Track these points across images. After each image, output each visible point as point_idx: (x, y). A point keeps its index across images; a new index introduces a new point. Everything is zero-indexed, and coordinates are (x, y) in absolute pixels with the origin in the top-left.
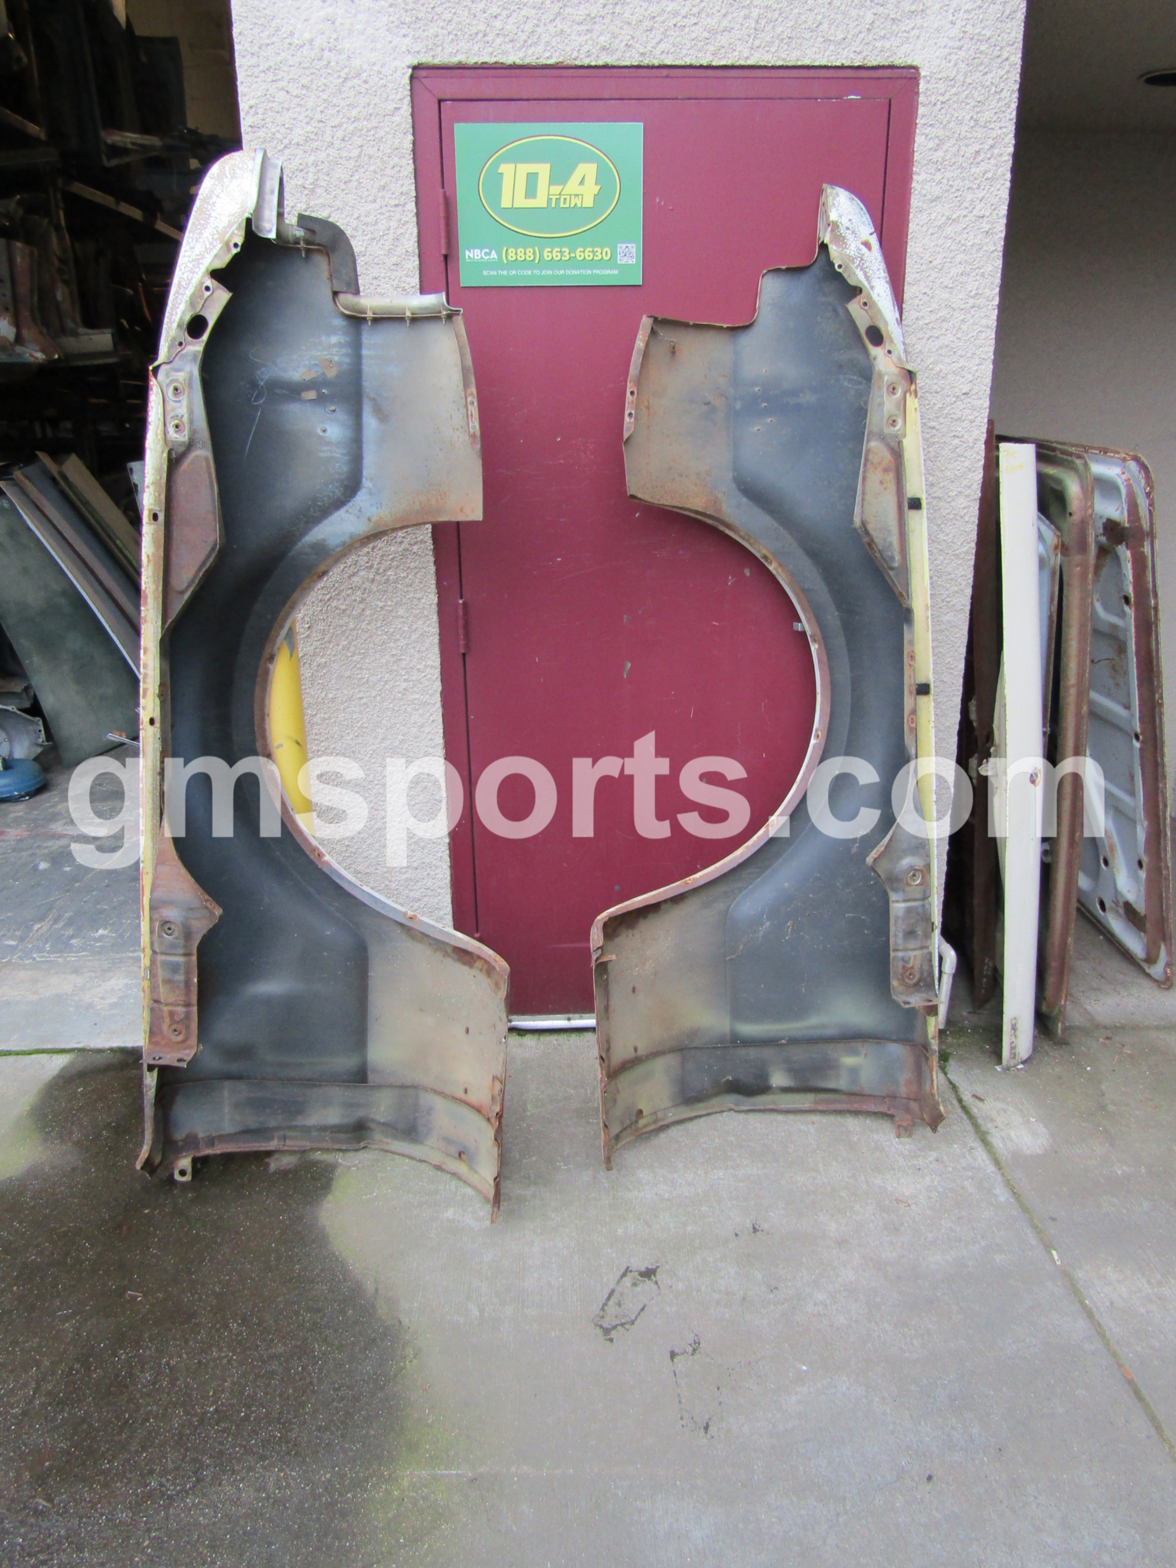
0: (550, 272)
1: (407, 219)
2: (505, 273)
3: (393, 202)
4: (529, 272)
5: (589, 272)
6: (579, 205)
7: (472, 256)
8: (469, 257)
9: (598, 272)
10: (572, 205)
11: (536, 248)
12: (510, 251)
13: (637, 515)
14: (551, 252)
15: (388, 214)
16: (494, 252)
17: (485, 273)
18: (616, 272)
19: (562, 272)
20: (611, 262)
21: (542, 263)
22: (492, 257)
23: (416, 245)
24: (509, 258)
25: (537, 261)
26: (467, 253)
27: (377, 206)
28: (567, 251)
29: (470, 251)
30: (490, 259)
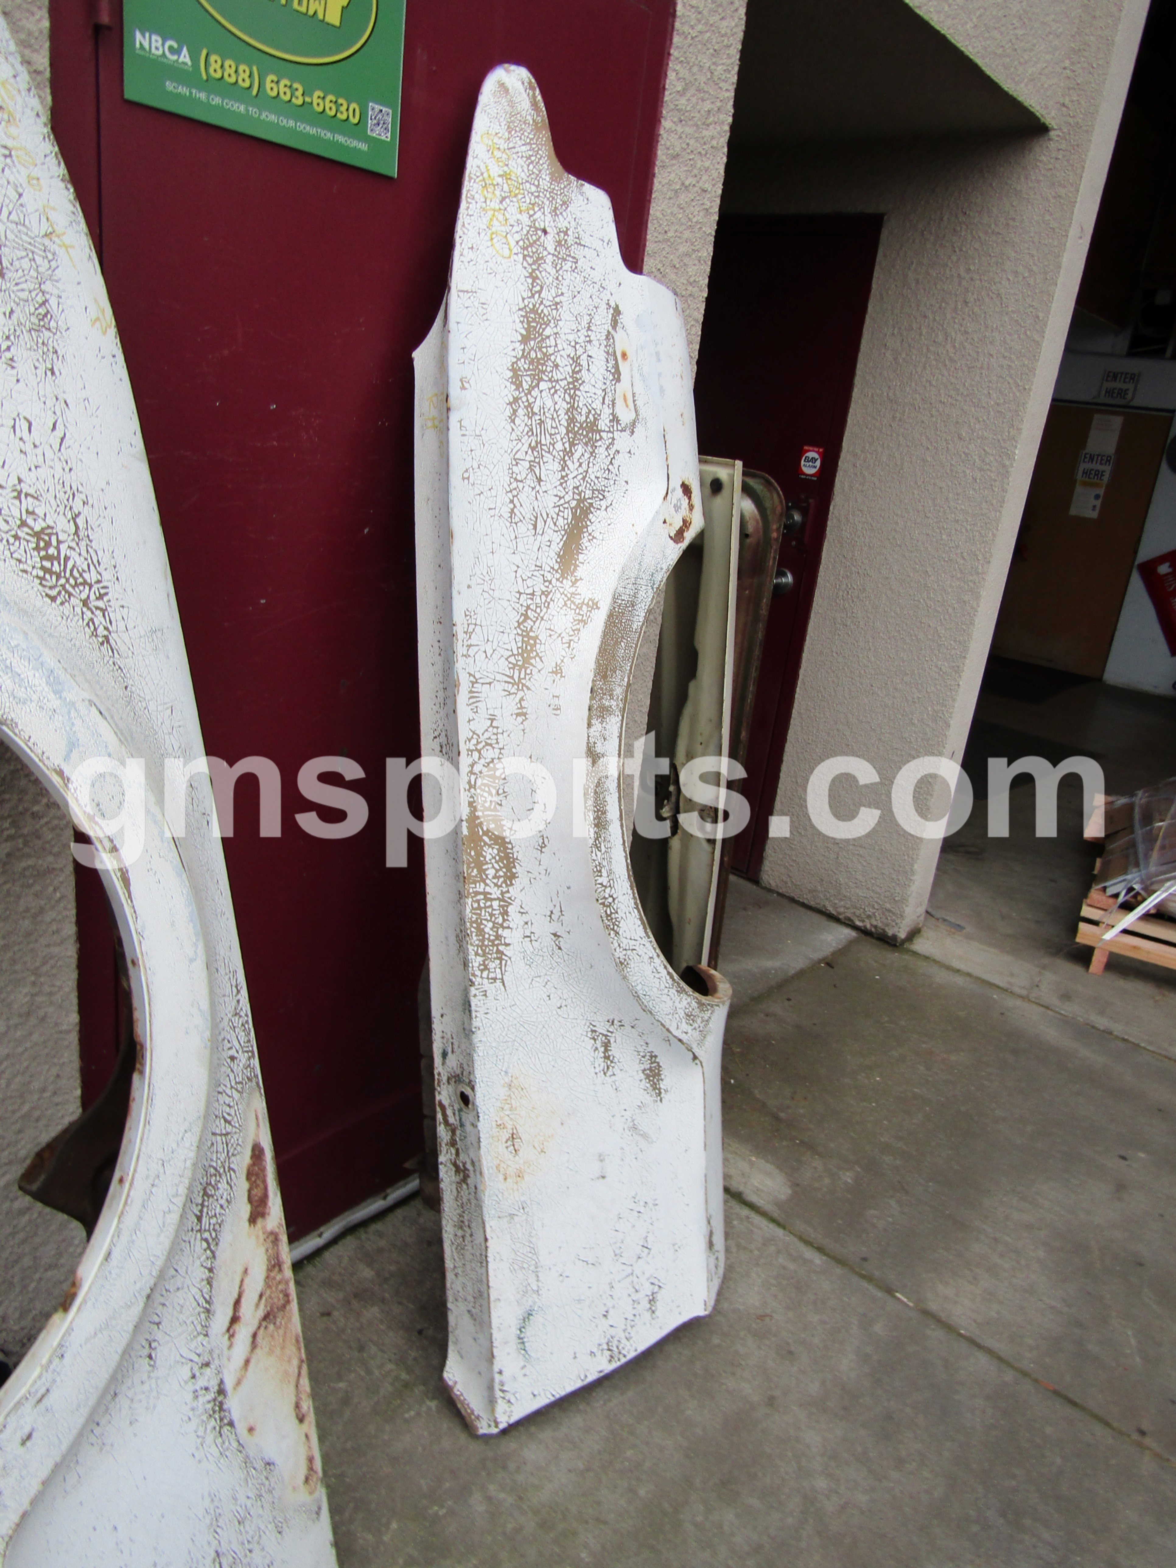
0: (273, 118)
2: (203, 96)
4: (242, 108)
5: (329, 136)
6: (321, 17)
7: (146, 45)
9: (340, 138)
10: (311, 12)
11: (255, 69)
12: (213, 58)
13: (366, 531)
14: (277, 82)
16: (185, 51)
17: (169, 86)
18: (363, 147)
19: (291, 123)
20: (358, 129)
21: (260, 98)
24: (211, 70)
25: (255, 92)
26: (138, 36)
28: (300, 91)
29: (144, 37)
30: (177, 61)
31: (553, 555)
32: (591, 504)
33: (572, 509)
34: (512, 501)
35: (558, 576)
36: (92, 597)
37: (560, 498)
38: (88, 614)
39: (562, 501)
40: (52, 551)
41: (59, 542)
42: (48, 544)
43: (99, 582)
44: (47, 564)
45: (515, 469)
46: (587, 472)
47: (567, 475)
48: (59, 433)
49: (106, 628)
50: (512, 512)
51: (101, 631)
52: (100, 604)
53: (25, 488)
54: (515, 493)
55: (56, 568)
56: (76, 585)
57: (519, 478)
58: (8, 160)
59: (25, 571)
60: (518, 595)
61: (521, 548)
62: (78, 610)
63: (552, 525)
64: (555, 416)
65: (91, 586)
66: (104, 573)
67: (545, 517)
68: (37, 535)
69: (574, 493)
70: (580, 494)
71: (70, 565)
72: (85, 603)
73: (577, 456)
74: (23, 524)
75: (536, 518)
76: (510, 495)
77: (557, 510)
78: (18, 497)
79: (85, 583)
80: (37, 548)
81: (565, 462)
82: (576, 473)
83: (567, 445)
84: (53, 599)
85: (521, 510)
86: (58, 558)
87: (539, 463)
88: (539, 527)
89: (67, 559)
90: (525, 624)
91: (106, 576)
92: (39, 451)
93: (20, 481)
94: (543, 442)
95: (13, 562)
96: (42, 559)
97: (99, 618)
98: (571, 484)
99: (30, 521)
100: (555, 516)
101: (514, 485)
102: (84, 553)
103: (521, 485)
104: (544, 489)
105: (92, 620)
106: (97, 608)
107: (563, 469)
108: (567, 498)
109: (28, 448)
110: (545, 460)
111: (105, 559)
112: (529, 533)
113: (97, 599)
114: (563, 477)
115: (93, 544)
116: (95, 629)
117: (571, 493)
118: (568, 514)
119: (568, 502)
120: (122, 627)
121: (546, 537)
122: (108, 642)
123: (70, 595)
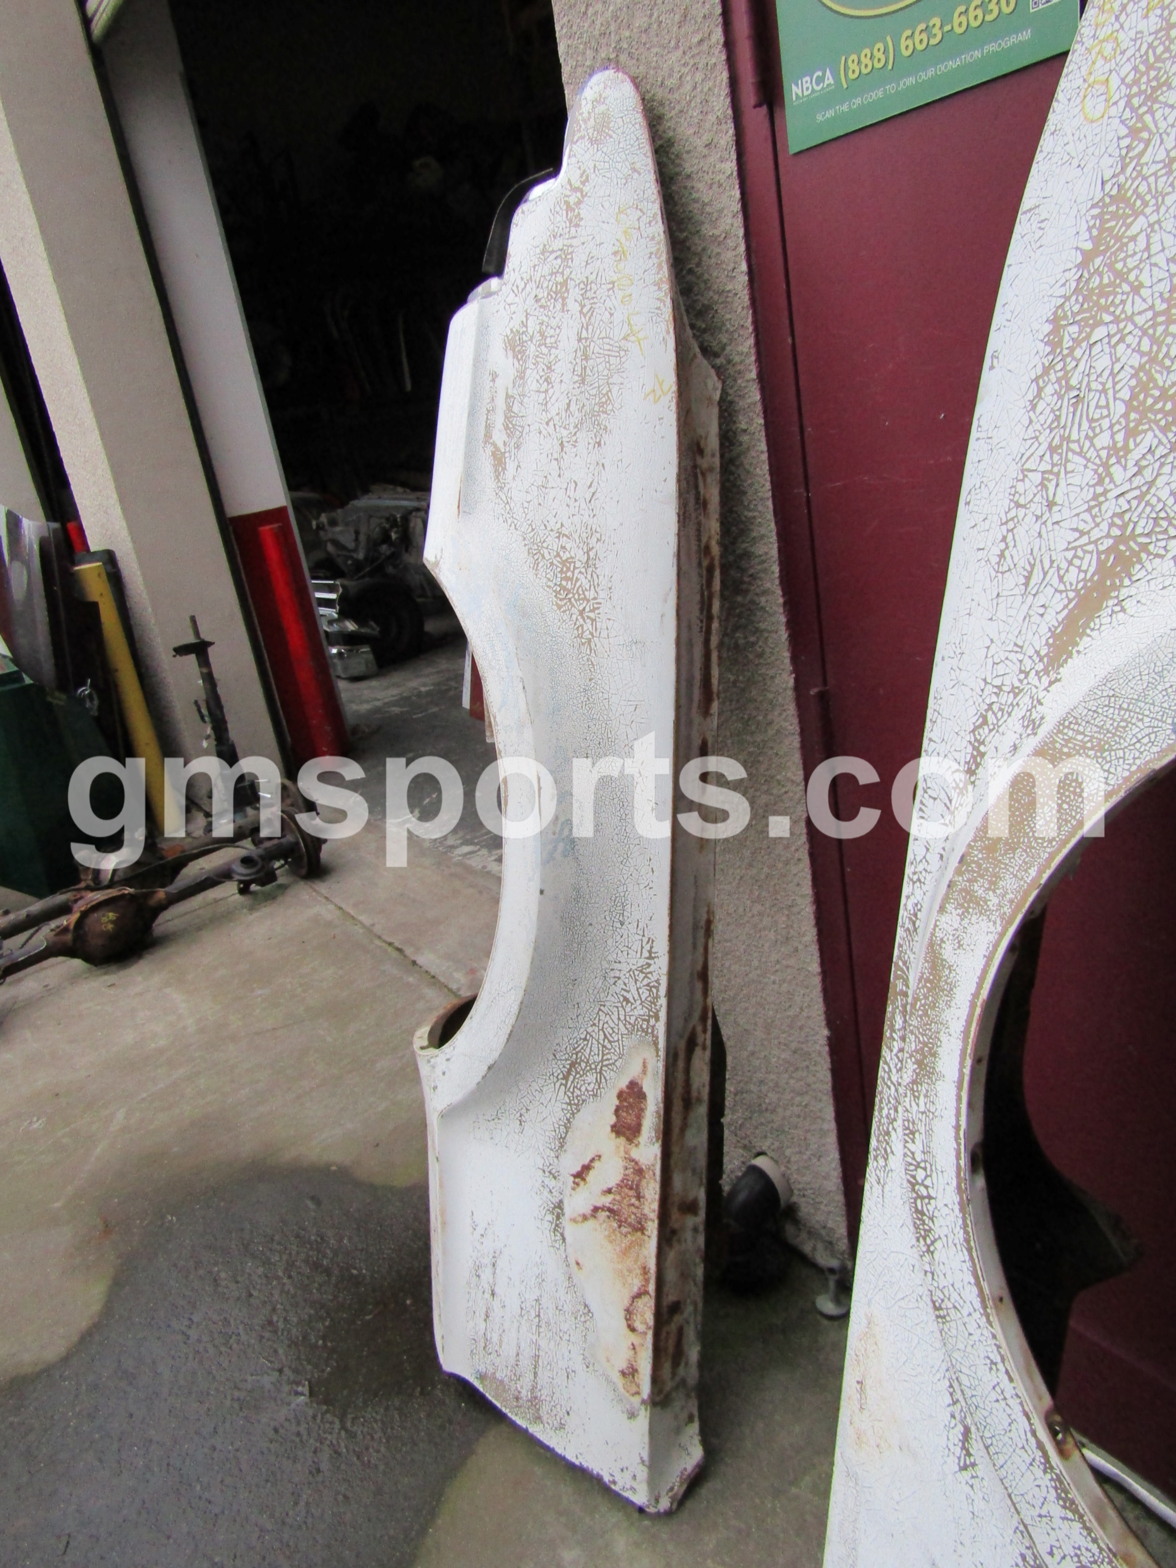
0: (909, 81)
1: (714, 60)
2: (845, 108)
3: (695, 40)
4: (880, 93)
5: (977, 54)
7: (800, 92)
8: (797, 95)
9: (992, 47)
11: (889, 39)
12: (849, 61)
14: (912, 35)
15: (692, 62)
16: (828, 73)
17: (819, 118)
18: (1025, 36)
19: (931, 72)
21: (899, 66)
22: (826, 82)
23: (728, 100)
24: (850, 75)
25: (890, 67)
26: (794, 88)
27: (679, 53)
28: (938, 23)
29: (797, 85)
30: (823, 88)
31: (1044, 629)
32: (1144, 547)
33: (1099, 553)
34: (1004, 539)
35: (1040, 666)
36: (587, 609)
37: (1082, 533)
38: (581, 621)
39: (1085, 539)
40: (569, 574)
41: (575, 568)
42: (568, 569)
43: (595, 599)
44: (564, 583)
45: (1020, 487)
46: (1151, 484)
47: (1106, 492)
48: (592, 490)
49: (591, 634)
50: (1002, 555)
51: (587, 634)
52: (592, 615)
53: (565, 531)
54: (1011, 525)
55: (569, 586)
56: (579, 599)
57: (1022, 501)
58: (611, 292)
59: (549, 587)
60: (982, 684)
61: (1001, 614)
62: (574, 617)
63: (1055, 581)
64: (1109, 385)
65: (588, 601)
66: (600, 593)
67: (1047, 565)
68: (564, 563)
69: (1112, 525)
70: (1123, 528)
71: (578, 584)
72: (582, 613)
73: (1135, 455)
74: (558, 555)
75: (1032, 566)
76: (1004, 528)
77: (1070, 555)
78: (558, 537)
79: (585, 599)
80: (561, 572)
81: (1106, 466)
82: (1126, 487)
83: (1120, 437)
84: (559, 607)
85: (1014, 552)
86: (571, 579)
87: (1057, 475)
88: (1032, 582)
89: (577, 580)
90: (981, 731)
91: (602, 595)
92: (577, 504)
93: (562, 525)
94: (1074, 436)
95: (545, 580)
96: (562, 579)
97: (588, 626)
98: (1110, 507)
99: (561, 554)
100: (1064, 565)
101: (1012, 514)
102: (589, 577)
103: (1021, 512)
104: (1056, 517)
105: (582, 626)
106: (588, 617)
107: (1100, 482)
108: (1096, 534)
109: (571, 503)
110: (1070, 467)
111: (603, 581)
112: (1016, 591)
113: (591, 611)
114: (1095, 497)
115: (598, 571)
116: (583, 632)
117: (1104, 526)
118: (1090, 564)
119: (1095, 542)
120: (604, 634)
121: (1041, 600)
122: (589, 644)
123: (573, 606)
